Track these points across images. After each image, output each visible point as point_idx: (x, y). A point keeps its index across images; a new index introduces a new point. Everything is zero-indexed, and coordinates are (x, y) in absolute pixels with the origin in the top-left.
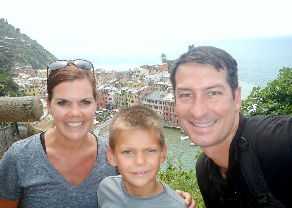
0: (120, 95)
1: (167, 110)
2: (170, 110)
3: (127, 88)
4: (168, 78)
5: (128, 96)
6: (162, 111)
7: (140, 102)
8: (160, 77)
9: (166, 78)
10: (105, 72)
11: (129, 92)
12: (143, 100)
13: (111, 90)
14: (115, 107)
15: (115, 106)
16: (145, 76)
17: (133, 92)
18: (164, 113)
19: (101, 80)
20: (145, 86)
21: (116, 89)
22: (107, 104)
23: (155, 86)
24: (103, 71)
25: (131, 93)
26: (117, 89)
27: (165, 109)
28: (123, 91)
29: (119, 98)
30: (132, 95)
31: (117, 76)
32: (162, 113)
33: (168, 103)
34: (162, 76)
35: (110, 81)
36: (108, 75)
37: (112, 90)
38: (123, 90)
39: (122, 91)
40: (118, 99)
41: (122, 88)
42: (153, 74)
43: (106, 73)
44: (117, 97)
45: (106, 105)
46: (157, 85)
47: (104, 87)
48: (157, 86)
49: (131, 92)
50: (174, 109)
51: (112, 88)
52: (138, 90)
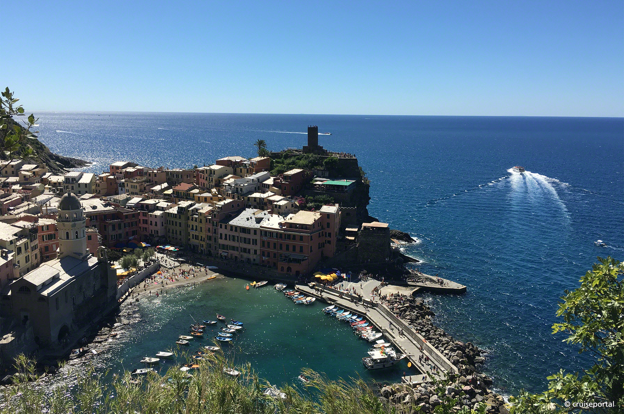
0: (174, 216)
1: (269, 247)
2: (275, 248)
3: (190, 202)
4: (270, 186)
5: (191, 218)
6: (259, 248)
7: (215, 230)
8: (254, 183)
9: (266, 186)
11: (193, 211)
12: (221, 227)
13: (157, 205)
14: (164, 240)
15: (163, 237)
16: (224, 180)
17: (201, 211)
18: (263, 252)
19: (134, 184)
20: (225, 199)
21: (167, 203)
22: (148, 234)
23: (246, 199)
24: (140, 167)
25: (197, 212)
26: (169, 204)
27: (263, 246)
28: (182, 208)
29: (173, 222)
30: (200, 217)
31: (168, 177)
32: (258, 252)
33: (270, 233)
34: (259, 182)
35: (153, 188)
36: (150, 176)
37: (157, 207)
38: (180, 206)
39: (178, 208)
40: (171, 223)
41: (179, 203)
42: (241, 176)
43: (145, 171)
44: (168, 219)
45: (146, 236)
47: (141, 201)
48: (249, 200)
49: (197, 210)
50: (281, 245)
51: (159, 202)
52: (212, 208)
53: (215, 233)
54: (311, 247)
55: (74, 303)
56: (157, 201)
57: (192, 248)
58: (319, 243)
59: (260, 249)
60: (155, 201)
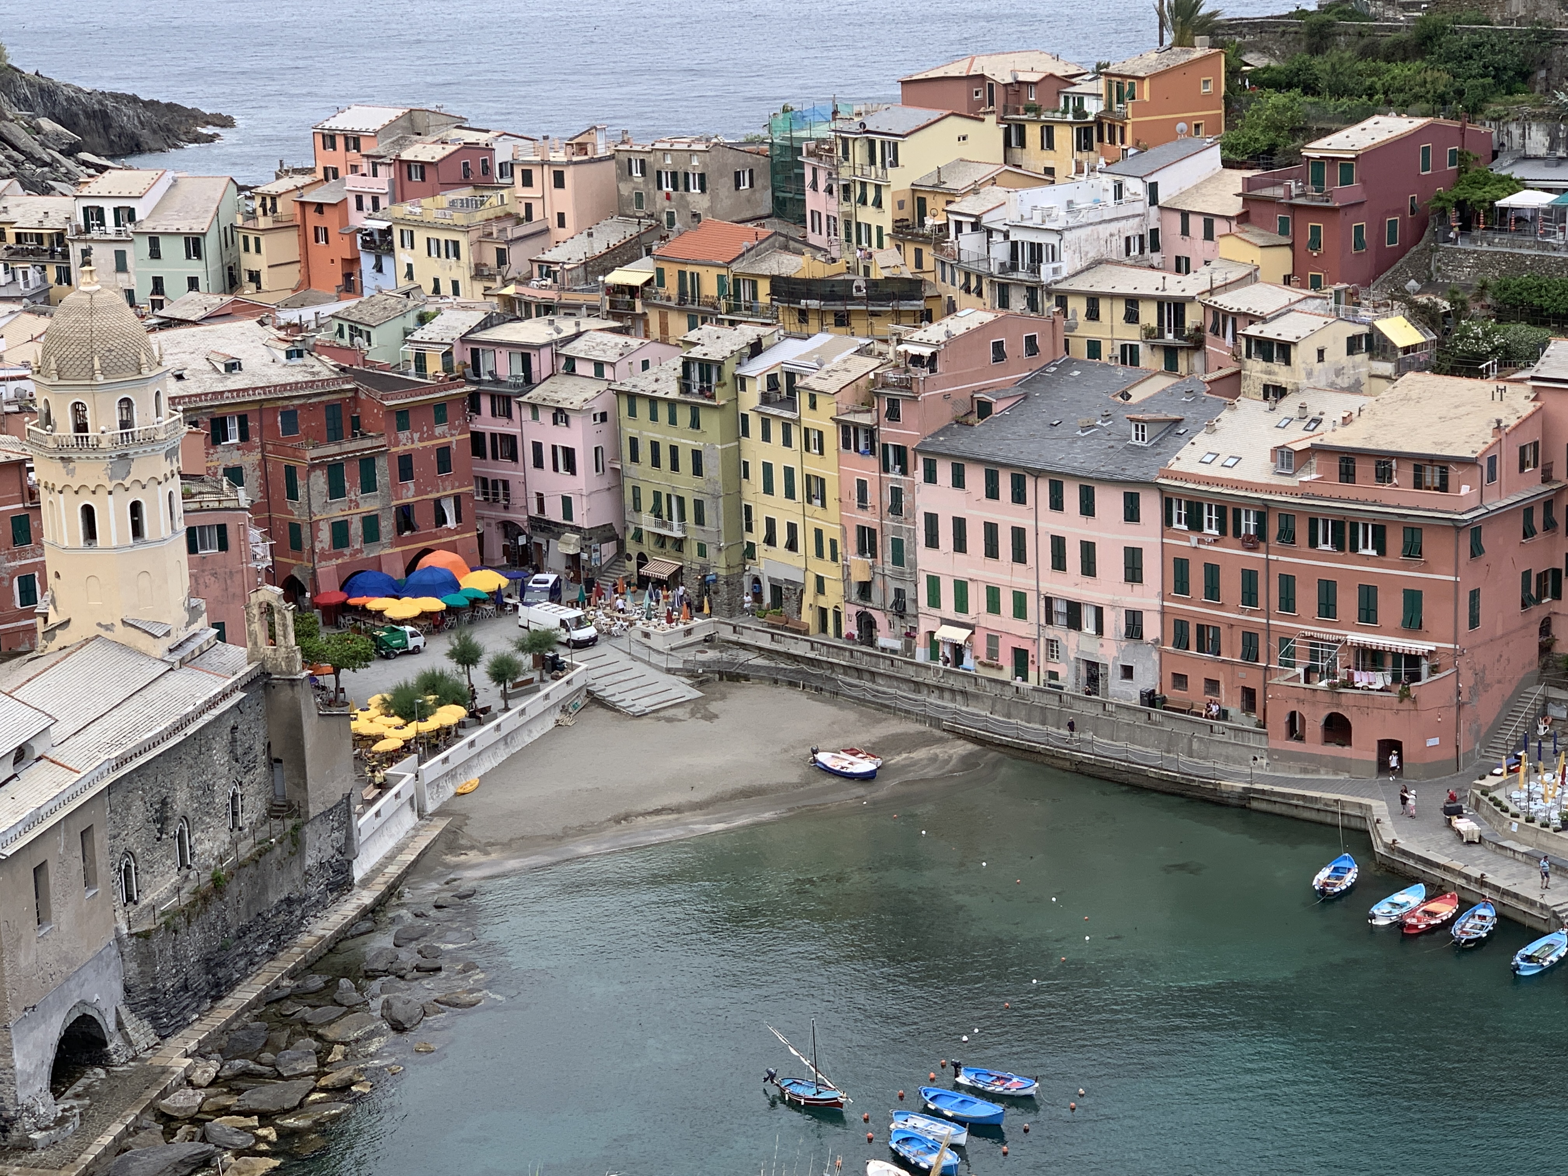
0: (663, 412)
1: (1212, 591)
2: (1250, 597)
3: (748, 332)
4: (1220, 227)
5: (755, 426)
6: (1157, 603)
7: (897, 493)
8: (1125, 210)
9: (1196, 225)
10: (488, 149)
11: (772, 379)
12: (930, 477)
13: (567, 350)
14: (608, 550)
15: (606, 533)
16: (951, 196)
17: (812, 382)
18: (1181, 627)
19: (443, 236)
20: (951, 308)
21: (621, 339)
22: (520, 518)
23: (1078, 307)
24: (471, 137)
25: (792, 390)
26: (634, 342)
27: (1182, 585)
28: (706, 366)
29: (655, 446)
30: (810, 419)
31: (626, 189)
32: (1152, 628)
33: (1221, 511)
34: (1154, 201)
35: (548, 257)
36: (527, 180)
37: (571, 361)
38: (696, 353)
39: (687, 364)
40: (645, 452)
41: (693, 336)
42: (1050, 171)
43: (503, 153)
44: (630, 429)
45: (509, 529)
46: (1093, 301)
47: (485, 325)
48: (1093, 314)
49: (791, 376)
50: (1287, 583)
51: (578, 335)
52: (876, 362)
53: (896, 508)
54: (1474, 595)
55: (129, 898)
56: (568, 327)
57: (767, 598)
58: (1527, 575)
59: (1163, 612)
60: (559, 331)
